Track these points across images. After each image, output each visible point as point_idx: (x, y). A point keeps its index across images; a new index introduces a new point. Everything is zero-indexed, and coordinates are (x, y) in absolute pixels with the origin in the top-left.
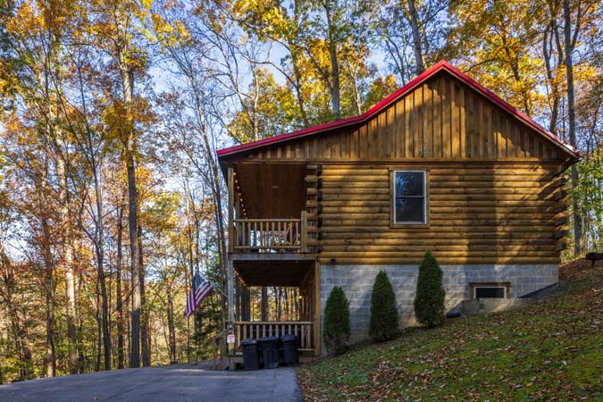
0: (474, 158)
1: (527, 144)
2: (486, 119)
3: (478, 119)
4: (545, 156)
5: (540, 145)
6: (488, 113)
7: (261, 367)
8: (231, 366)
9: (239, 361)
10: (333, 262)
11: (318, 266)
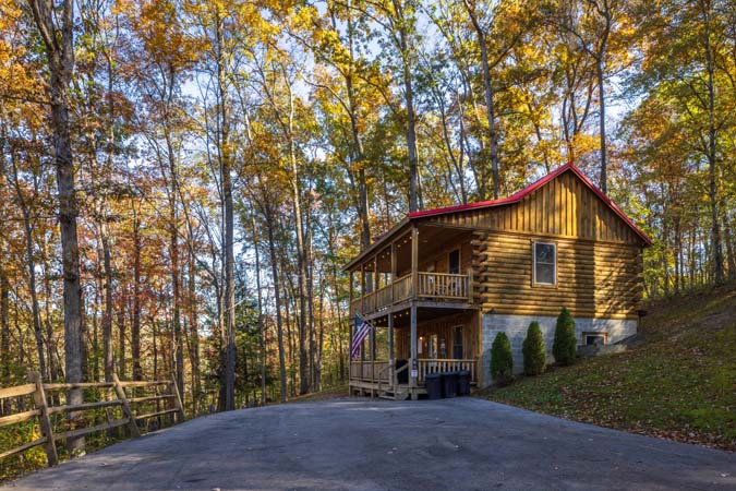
0: (586, 238)
1: (619, 231)
2: (594, 209)
3: (589, 208)
4: (630, 241)
5: (627, 233)
6: (596, 204)
7: (443, 396)
8: (414, 396)
9: (422, 391)
10: (492, 312)
11: (481, 315)
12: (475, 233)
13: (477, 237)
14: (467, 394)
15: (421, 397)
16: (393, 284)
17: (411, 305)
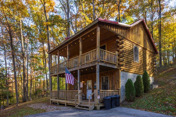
1: (151, 47)
2: (147, 38)
6: (147, 36)
8: (99, 108)
9: (102, 105)
10: (123, 71)
11: (120, 71)
12: (118, 36)
13: (118, 38)
14: (119, 106)
15: (101, 108)
16: (81, 56)
17: (97, 63)
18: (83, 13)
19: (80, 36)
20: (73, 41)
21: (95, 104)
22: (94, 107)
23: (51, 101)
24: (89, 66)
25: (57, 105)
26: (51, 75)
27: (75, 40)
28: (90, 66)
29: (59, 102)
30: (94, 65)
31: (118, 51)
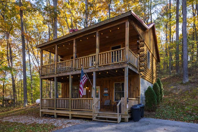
0: (153, 54)
10: (142, 77)
11: (140, 77)
12: (139, 37)
13: (139, 39)
15: (130, 120)
16: (99, 55)
17: (125, 66)
18: (69, 5)
19: (97, 30)
20: (85, 35)
21: (122, 115)
22: (121, 119)
23: (42, 112)
24: (112, 68)
25: (54, 118)
26: (43, 78)
27: (87, 34)
28: (114, 68)
29: (57, 113)
30: (121, 67)
31: (139, 54)
